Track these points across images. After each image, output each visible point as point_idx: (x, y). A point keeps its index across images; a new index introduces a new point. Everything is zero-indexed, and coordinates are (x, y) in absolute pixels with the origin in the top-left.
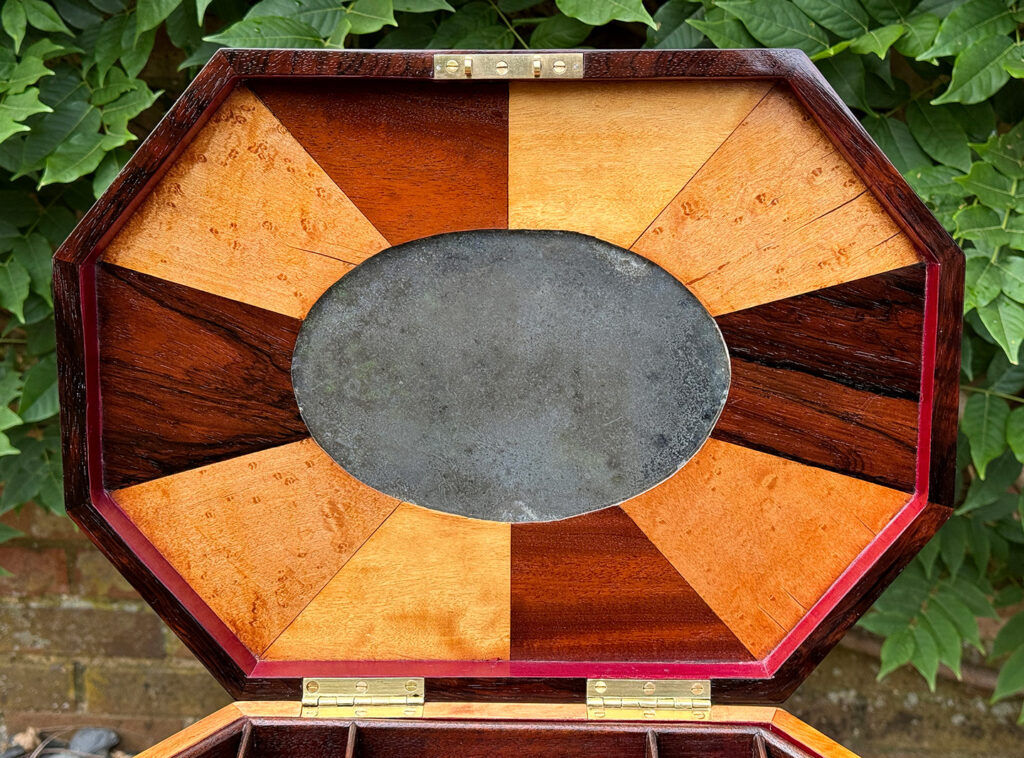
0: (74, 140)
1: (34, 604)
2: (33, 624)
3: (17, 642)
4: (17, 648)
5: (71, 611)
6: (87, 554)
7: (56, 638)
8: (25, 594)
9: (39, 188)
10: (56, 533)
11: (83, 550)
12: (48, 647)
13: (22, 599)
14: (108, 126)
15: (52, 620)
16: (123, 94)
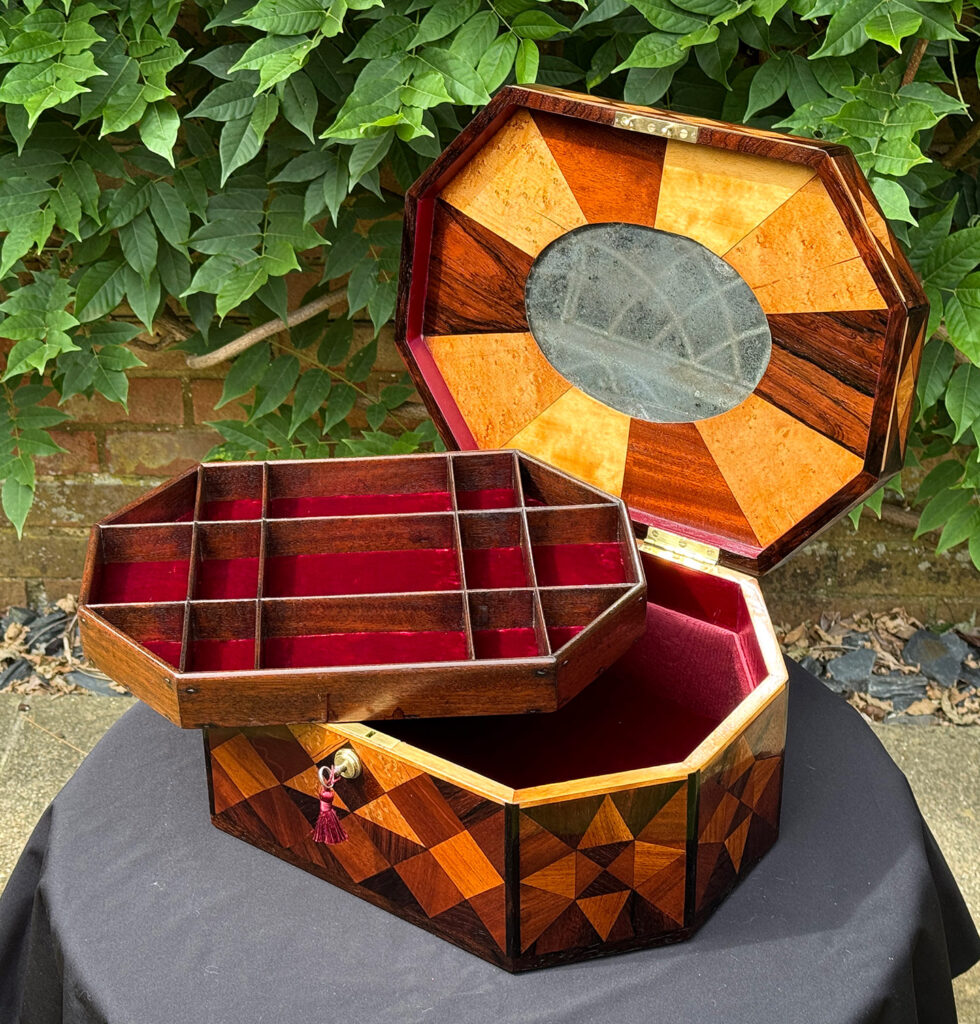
0: (120, 92)
1: (68, 482)
2: (69, 501)
3: (54, 516)
4: (54, 522)
5: (103, 487)
6: (116, 435)
7: (89, 512)
8: (60, 473)
9: (99, 138)
10: (86, 417)
11: (112, 432)
12: (82, 521)
13: (57, 477)
14: (147, 78)
15: (85, 496)
16: (157, 50)
